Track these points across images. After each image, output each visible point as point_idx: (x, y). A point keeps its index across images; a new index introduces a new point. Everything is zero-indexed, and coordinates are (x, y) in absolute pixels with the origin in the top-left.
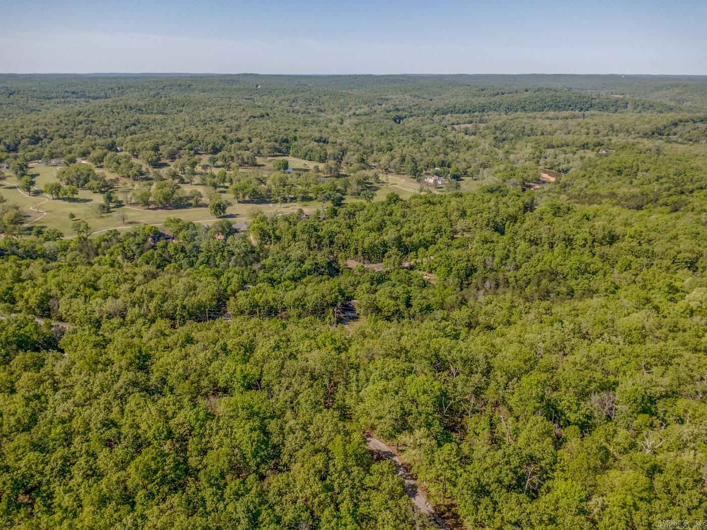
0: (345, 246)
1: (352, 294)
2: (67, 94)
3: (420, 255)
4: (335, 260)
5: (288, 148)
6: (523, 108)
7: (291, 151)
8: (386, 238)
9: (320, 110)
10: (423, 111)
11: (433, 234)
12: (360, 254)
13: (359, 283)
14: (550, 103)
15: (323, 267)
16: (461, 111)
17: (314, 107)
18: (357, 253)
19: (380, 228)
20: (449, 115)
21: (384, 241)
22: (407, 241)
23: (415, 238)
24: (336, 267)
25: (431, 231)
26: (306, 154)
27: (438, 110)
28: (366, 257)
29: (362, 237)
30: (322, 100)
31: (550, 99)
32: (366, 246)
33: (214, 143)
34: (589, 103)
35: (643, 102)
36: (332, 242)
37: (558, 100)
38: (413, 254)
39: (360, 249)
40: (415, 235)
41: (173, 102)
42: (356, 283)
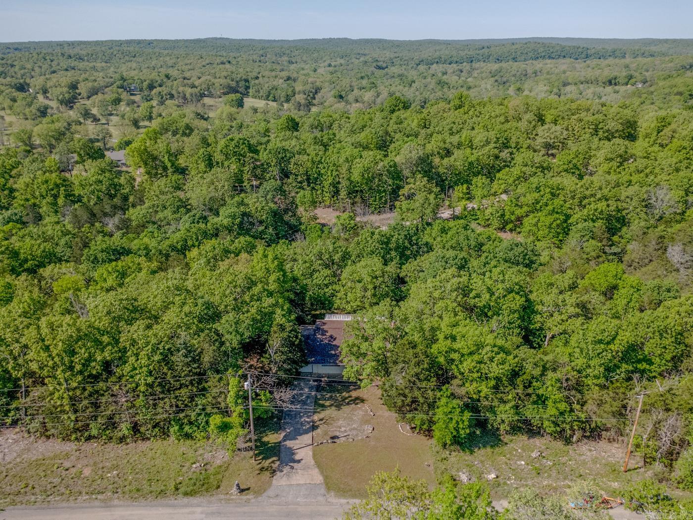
0: (311, 180)
1: (328, 291)
2: (8, 50)
3: (478, 192)
4: (291, 208)
5: (247, 88)
6: (514, 59)
7: (250, 90)
8: (398, 159)
9: (291, 62)
10: (406, 62)
11: (496, 151)
12: (343, 193)
13: (346, 256)
14: (543, 54)
15: (261, 222)
16: (448, 62)
17: (285, 58)
18: (337, 192)
19: (383, 145)
20: (435, 65)
21: (395, 165)
22: (441, 165)
23: (458, 159)
24: (293, 221)
25: (492, 145)
26: (269, 93)
27: (422, 61)
28: (358, 199)
29: (347, 160)
30: (293, 54)
31: (542, 49)
32: (356, 176)
33: (152, 81)
34: (585, 53)
35: (642, 51)
36: (285, 174)
37: (551, 50)
38: (459, 190)
39: (344, 183)
40: (457, 154)
41: (123, 53)
42: (337, 257)
